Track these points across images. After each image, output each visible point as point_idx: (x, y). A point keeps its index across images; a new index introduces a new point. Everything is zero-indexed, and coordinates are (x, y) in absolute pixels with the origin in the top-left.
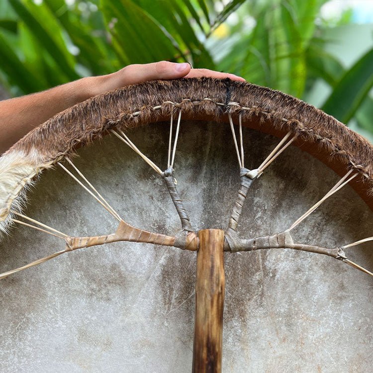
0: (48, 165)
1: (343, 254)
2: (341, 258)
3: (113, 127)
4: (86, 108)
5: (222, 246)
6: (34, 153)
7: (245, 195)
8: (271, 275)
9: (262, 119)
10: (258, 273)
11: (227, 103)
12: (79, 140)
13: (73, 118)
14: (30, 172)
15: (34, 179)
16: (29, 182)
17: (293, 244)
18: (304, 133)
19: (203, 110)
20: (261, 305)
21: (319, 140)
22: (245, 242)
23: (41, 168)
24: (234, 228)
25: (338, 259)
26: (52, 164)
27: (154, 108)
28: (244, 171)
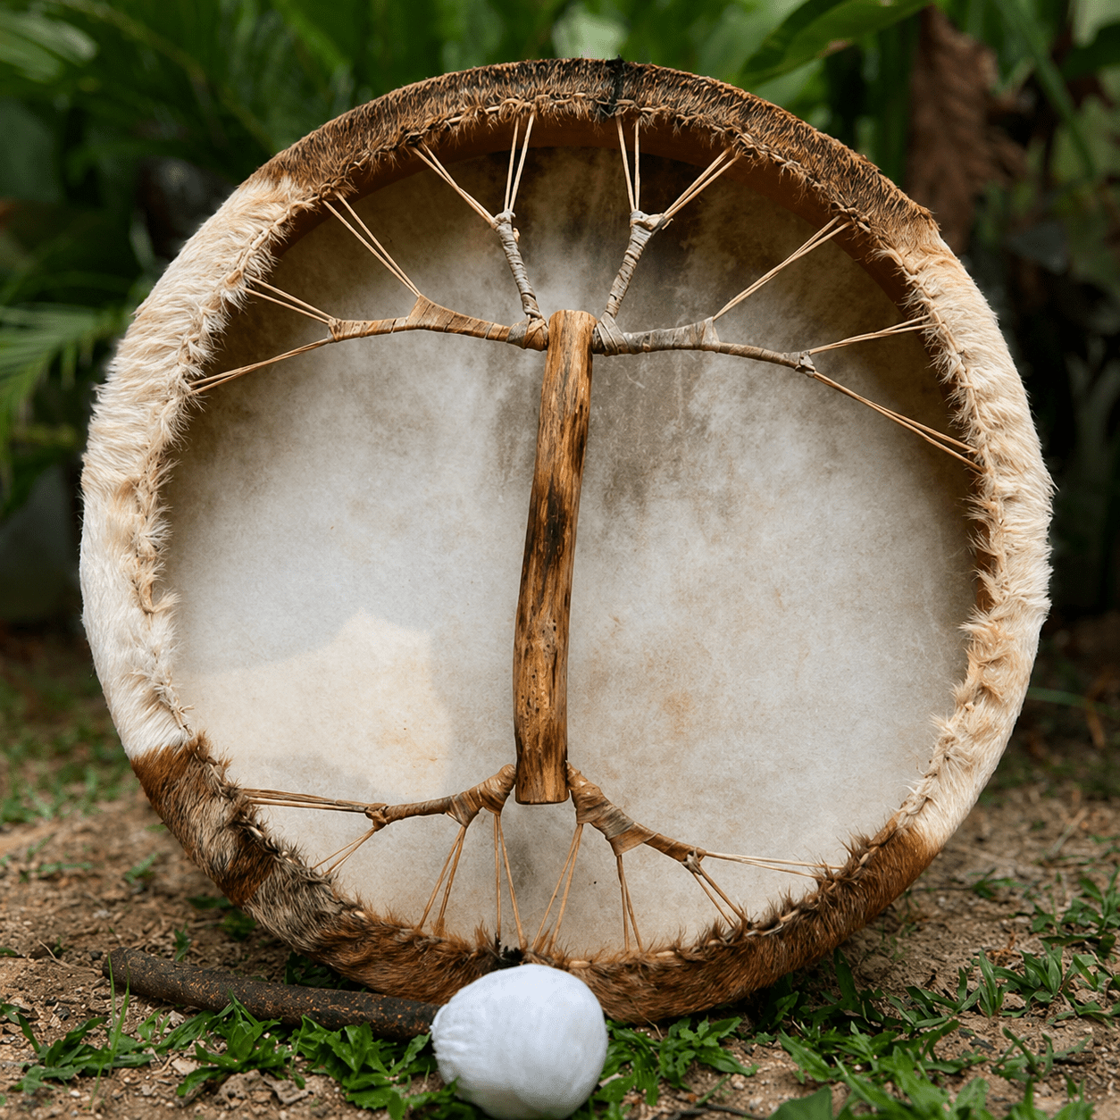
0: (307, 204)
1: (808, 362)
2: (803, 369)
3: (415, 142)
4: (372, 112)
5: (588, 341)
6: (287, 183)
7: (637, 256)
8: (698, 426)
9: (676, 129)
10: (673, 422)
11: (613, 101)
12: (359, 164)
13: (350, 128)
14: (279, 213)
15: (283, 225)
16: (276, 229)
17: (717, 343)
18: (752, 151)
19: (571, 112)
20: (675, 477)
21: (779, 164)
22: (629, 337)
23: (296, 207)
24: (612, 312)
25: (798, 370)
26: (313, 202)
27: (487, 111)
28: (637, 215)
